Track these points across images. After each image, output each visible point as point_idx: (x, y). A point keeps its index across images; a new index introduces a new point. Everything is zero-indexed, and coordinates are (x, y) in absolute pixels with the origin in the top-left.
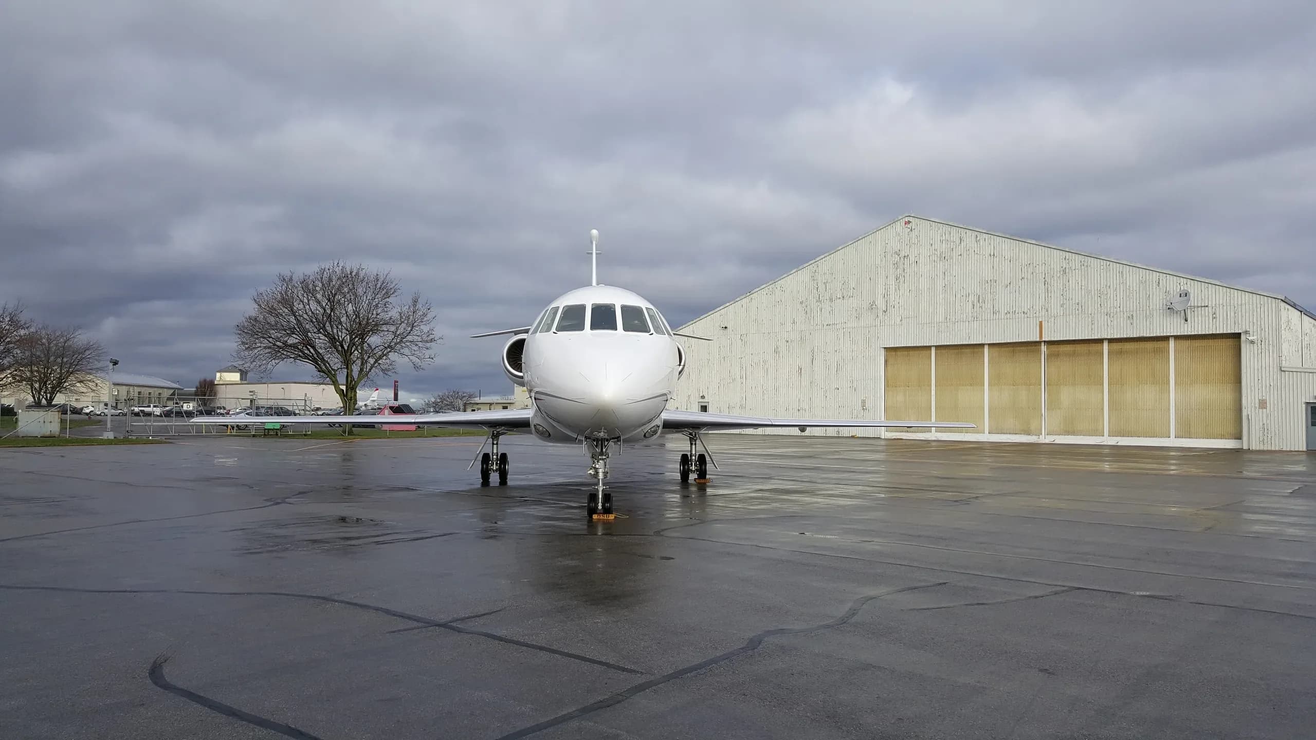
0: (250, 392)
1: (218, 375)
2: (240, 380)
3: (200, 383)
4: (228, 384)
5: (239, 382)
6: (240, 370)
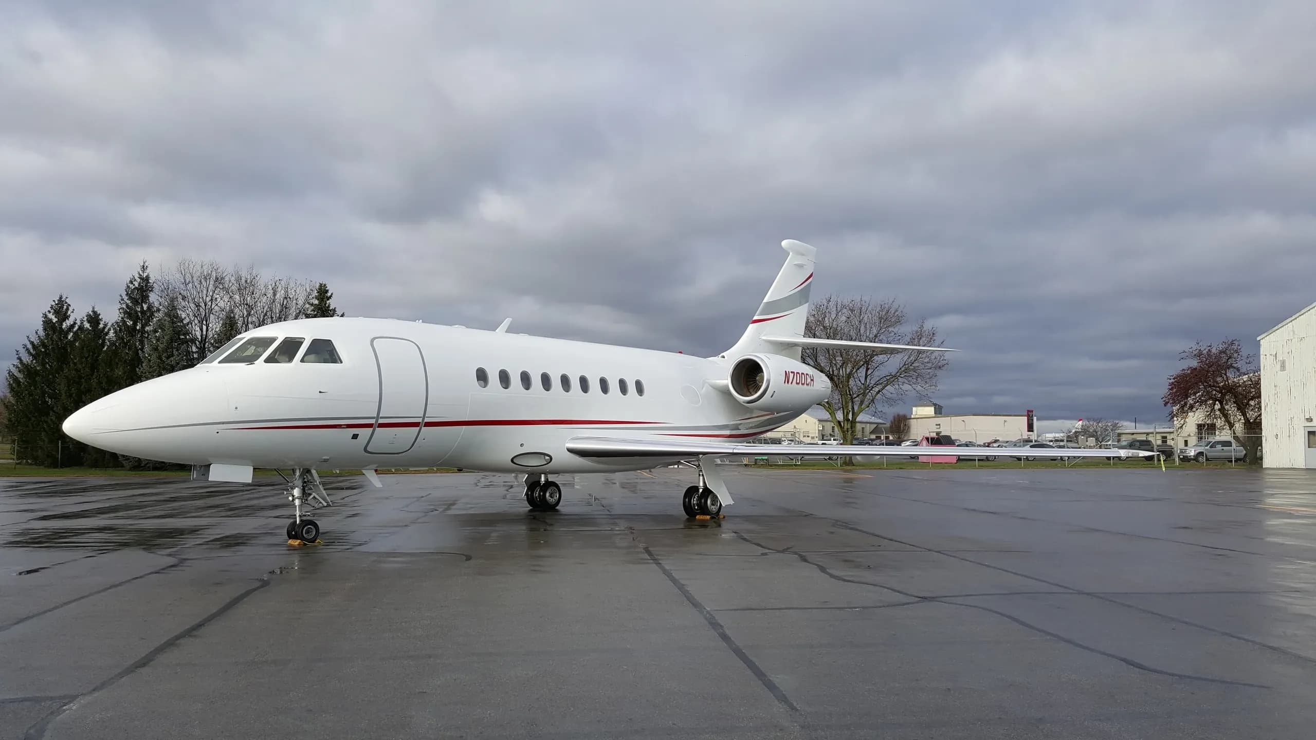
0: (937, 425)
1: (914, 409)
2: (935, 413)
3: (894, 418)
4: (918, 418)
5: (933, 416)
6: (935, 405)
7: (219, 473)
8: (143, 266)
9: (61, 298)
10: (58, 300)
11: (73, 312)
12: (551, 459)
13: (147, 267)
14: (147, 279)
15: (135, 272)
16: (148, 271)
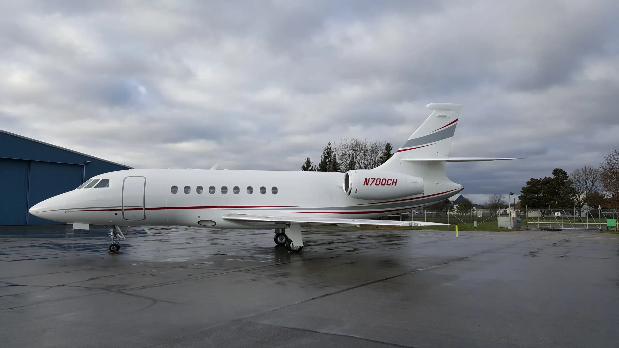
7: (76, 226)
8: (329, 144)
9: (308, 158)
10: (307, 160)
11: (312, 164)
12: (216, 224)
13: (330, 144)
14: (330, 149)
15: (326, 146)
16: (331, 145)
